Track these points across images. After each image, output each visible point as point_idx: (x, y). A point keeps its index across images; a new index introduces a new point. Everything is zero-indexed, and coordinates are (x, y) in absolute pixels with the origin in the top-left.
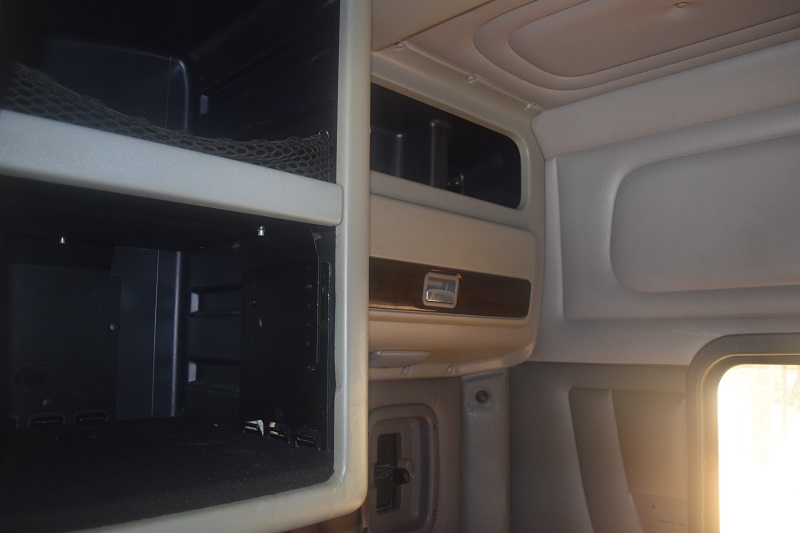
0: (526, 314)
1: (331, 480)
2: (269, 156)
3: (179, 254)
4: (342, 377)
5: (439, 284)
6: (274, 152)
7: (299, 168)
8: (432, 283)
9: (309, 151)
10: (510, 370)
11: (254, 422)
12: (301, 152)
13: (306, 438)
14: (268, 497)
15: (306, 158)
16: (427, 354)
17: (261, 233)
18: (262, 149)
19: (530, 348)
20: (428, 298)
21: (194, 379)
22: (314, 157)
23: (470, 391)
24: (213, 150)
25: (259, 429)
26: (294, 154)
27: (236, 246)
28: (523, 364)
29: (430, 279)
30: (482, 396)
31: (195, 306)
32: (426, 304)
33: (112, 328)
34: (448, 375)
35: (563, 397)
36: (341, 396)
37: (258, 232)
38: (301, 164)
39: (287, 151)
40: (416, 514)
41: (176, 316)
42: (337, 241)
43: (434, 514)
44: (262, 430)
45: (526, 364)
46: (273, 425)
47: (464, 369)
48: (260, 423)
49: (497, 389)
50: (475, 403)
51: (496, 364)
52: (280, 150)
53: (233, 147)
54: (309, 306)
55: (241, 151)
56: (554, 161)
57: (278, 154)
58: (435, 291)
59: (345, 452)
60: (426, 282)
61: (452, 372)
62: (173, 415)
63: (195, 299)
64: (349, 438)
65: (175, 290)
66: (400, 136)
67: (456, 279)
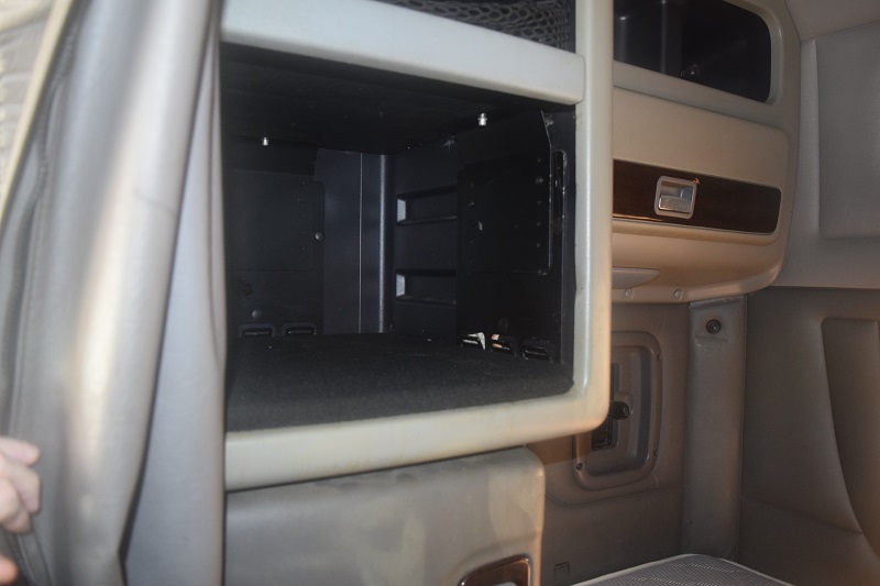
0: (774, 230)
1: (572, 391)
2: (503, 20)
3: (383, 157)
4: (584, 278)
5: (673, 190)
6: (509, 15)
7: (535, 35)
8: (666, 189)
9: (547, 14)
10: (747, 295)
11: (474, 335)
12: (539, 16)
13: (536, 350)
14: (506, 404)
15: (544, 23)
16: (654, 273)
17: (483, 122)
18: (498, 11)
19: (775, 271)
20: (660, 206)
21: (403, 293)
22: (552, 22)
23: (699, 320)
24: (444, 12)
25: (479, 342)
26: (530, 18)
27: (449, 143)
28: (766, 289)
29: (664, 184)
30: (714, 326)
31: (402, 214)
32: (658, 212)
33: (317, 237)
34: (674, 300)
35: (813, 328)
36: (584, 299)
37: (478, 122)
38: (537, 31)
39: (523, 13)
40: (634, 453)
41: (382, 225)
42: (578, 122)
43: (655, 454)
44: (483, 343)
45: (769, 290)
46: (496, 337)
47: (694, 294)
48: (481, 336)
49: (731, 320)
50: (705, 333)
51: (732, 289)
52: (516, 12)
53: (464, 9)
54: (539, 202)
55: (474, 13)
56: (814, 42)
57: (513, 17)
58: (668, 198)
59: (586, 362)
60: (659, 188)
61: (679, 297)
62: (381, 331)
63: (401, 205)
64: (591, 347)
65: (379, 198)
66: (623, 18)
67: (694, 184)
